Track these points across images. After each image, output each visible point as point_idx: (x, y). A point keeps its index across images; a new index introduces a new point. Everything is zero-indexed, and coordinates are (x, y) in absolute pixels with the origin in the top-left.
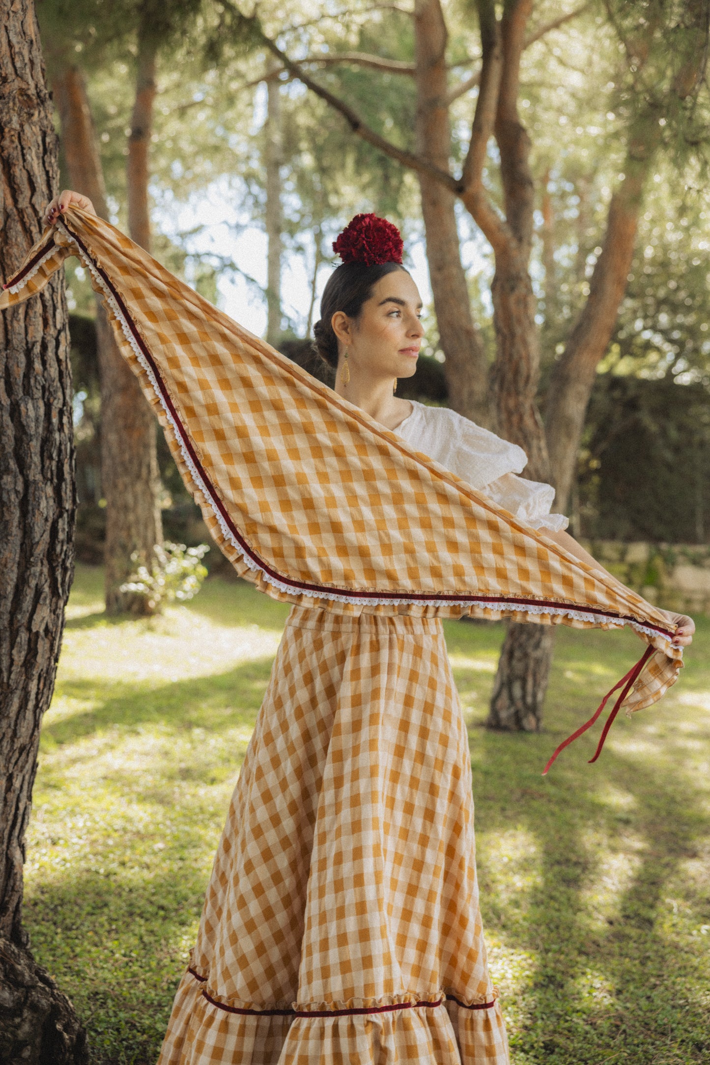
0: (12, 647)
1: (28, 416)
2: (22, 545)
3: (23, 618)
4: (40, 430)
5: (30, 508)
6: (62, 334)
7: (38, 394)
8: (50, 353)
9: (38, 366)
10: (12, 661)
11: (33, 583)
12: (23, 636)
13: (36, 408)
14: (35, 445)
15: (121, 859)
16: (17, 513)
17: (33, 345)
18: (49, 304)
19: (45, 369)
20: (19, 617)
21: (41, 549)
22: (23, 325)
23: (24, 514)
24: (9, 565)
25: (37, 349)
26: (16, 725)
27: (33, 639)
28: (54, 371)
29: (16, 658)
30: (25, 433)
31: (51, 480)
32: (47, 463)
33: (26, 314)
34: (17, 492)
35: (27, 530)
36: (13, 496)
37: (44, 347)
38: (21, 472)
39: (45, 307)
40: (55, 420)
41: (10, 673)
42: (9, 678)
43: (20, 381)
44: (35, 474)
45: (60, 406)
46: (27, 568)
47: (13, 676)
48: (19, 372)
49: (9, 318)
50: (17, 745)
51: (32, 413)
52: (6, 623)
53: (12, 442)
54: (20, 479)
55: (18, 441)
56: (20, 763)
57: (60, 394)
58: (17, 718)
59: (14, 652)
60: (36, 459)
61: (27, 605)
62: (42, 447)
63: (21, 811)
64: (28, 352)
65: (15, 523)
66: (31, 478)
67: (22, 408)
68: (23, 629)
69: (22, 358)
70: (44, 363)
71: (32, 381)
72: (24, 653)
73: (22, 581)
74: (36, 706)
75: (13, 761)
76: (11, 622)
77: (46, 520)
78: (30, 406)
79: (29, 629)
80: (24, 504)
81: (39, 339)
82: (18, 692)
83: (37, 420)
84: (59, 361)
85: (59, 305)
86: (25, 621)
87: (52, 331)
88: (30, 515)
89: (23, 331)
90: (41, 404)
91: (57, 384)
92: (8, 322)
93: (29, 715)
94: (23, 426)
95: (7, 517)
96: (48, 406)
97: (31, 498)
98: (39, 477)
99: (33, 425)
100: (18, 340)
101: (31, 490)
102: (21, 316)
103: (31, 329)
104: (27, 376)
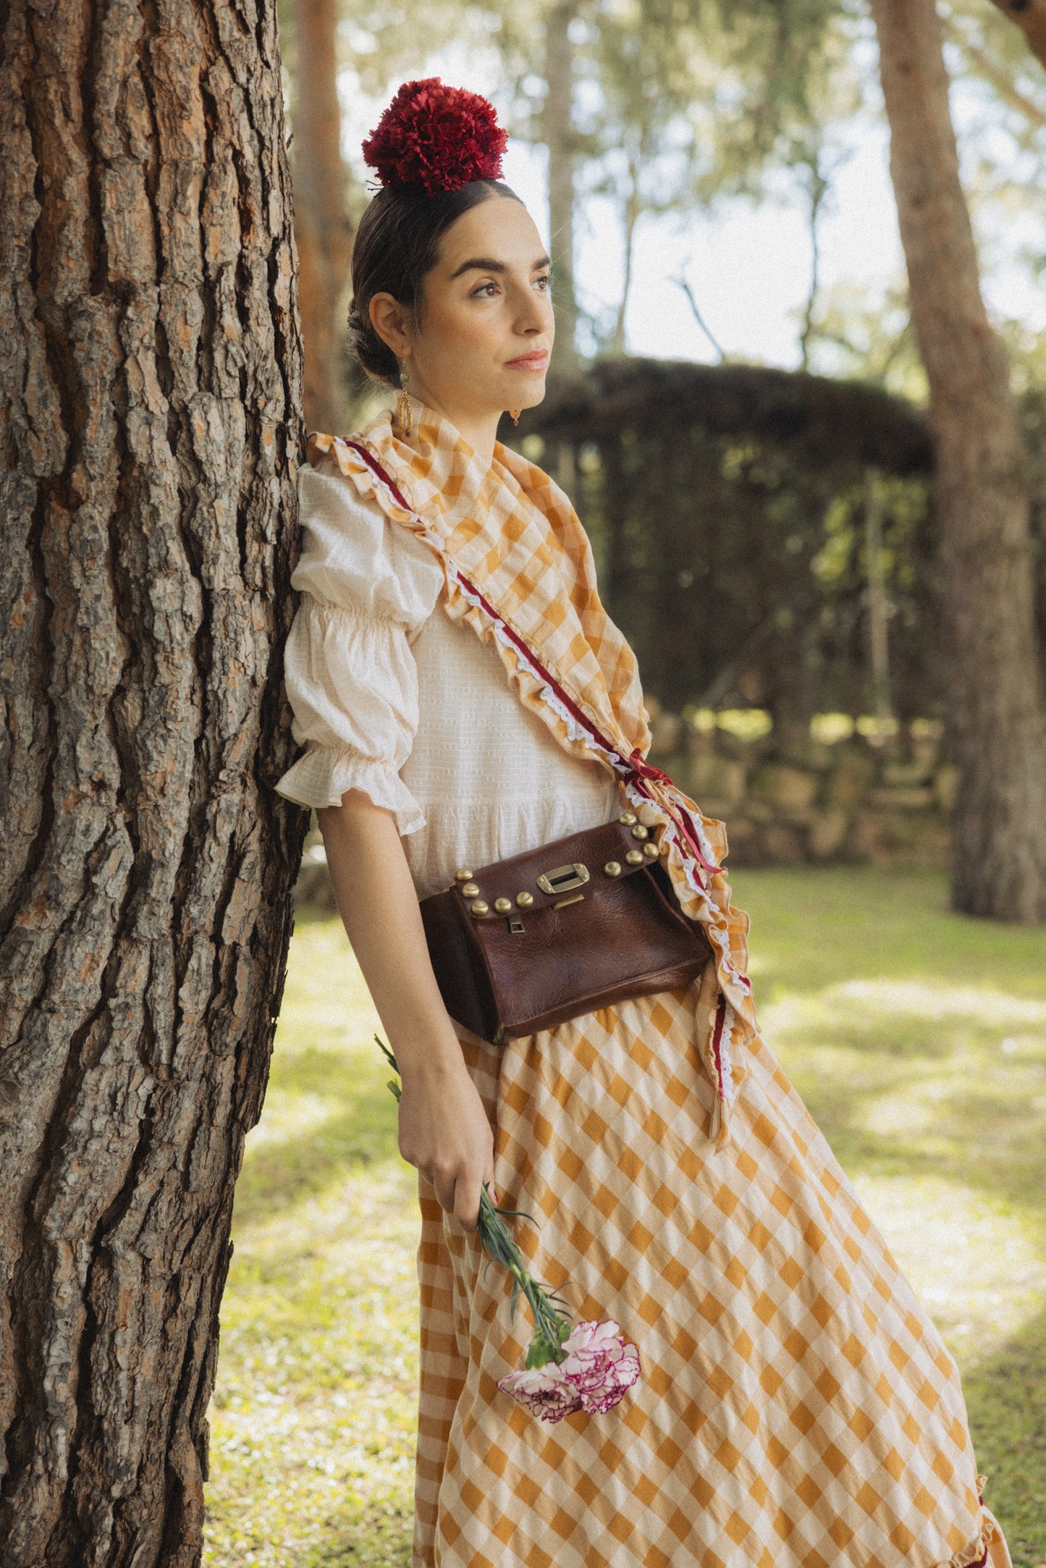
0: (179, 983)
1: (209, 439)
2: (197, 742)
3: (200, 913)
4: (237, 472)
5: (216, 655)
6: (283, 247)
7: (231, 388)
8: (257, 293)
9: (230, 320)
10: (179, 1012)
11: (224, 831)
12: (203, 955)
13: (227, 421)
14: (226, 508)
15: (369, 1440)
16: (187, 667)
17: (220, 272)
18: (254, 175)
19: (246, 329)
20: (194, 910)
21: (238, 754)
22: (195, 223)
23: (204, 668)
24: (170, 790)
25: (229, 282)
26: (188, 1162)
27: (225, 960)
28: (264, 336)
29: (187, 1005)
30: (205, 480)
31: (263, 591)
32: (253, 549)
33: (203, 198)
34: (186, 618)
35: (209, 709)
36: (177, 628)
37: (244, 277)
38: (196, 572)
39: (243, 181)
40: (269, 449)
41: (175, 1041)
42: (173, 1052)
43: (190, 356)
44: (224, 574)
45: (279, 416)
46: (210, 797)
47: (181, 1049)
48: (187, 335)
49: (164, 208)
50: (191, 1208)
51: (218, 433)
52: (165, 925)
53: (175, 502)
54: (193, 586)
55: (188, 498)
56: (196, 1251)
57: (278, 389)
58: (191, 1146)
59: (183, 992)
60: (230, 541)
61: (211, 880)
62: (241, 515)
63: (197, 1361)
64: (208, 289)
65: (184, 690)
66: (218, 585)
67: (197, 420)
68: (202, 939)
69: (196, 306)
70: (243, 314)
71: (219, 357)
72: (205, 995)
73: (200, 825)
74: (233, 1116)
75: (182, 1245)
76: (176, 925)
77: (253, 682)
78: (214, 416)
79: (216, 939)
80: (203, 643)
81: (233, 258)
82: (193, 1085)
83: (230, 448)
84: (275, 309)
85: (275, 179)
86: (208, 920)
87: (260, 240)
88: (216, 672)
89: (195, 239)
90: (238, 410)
91: (271, 363)
92: (163, 218)
93: (216, 1137)
94: (198, 464)
95: (165, 676)
96: (254, 417)
97: (217, 631)
98: (235, 583)
99: (220, 459)
100: (184, 260)
101: (218, 613)
102: (193, 203)
103: (212, 233)
104: (205, 345)
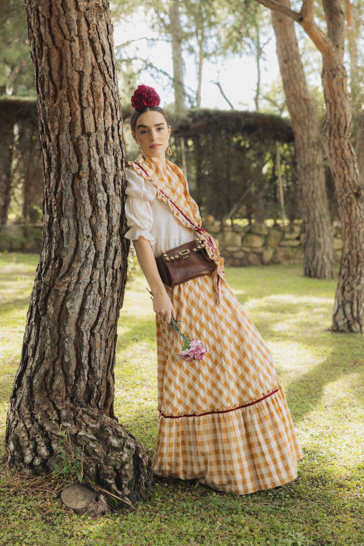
0: (106, 277)
1: (107, 164)
2: (107, 227)
3: (109, 262)
4: (113, 170)
5: (111, 209)
6: (120, 122)
7: (111, 153)
8: (116, 133)
9: (111, 139)
10: (106, 283)
11: (114, 245)
12: (110, 271)
13: (111, 160)
14: (111, 178)
16: (105, 212)
17: (108, 129)
18: (114, 108)
19: (114, 140)
20: (108, 262)
21: (116, 229)
22: (103, 119)
23: (108, 211)
24: (102, 237)
25: (110, 131)
26: (109, 315)
27: (115, 272)
28: (117, 142)
29: (108, 282)
30: (107, 172)
31: (119, 195)
32: (117, 186)
33: (104, 114)
34: (104, 201)
35: (110, 220)
36: (103, 203)
37: (113, 130)
38: (106, 191)
39: (112, 110)
40: (119, 165)
41: (105, 289)
42: (105, 292)
43: (103, 147)
44: (111, 192)
45: (121, 158)
46: (110, 238)
47: (107, 291)
48: (102, 143)
49: (96, 117)
50: (110, 325)
51: (109, 162)
52: (102, 265)
53: (101, 177)
54: (105, 195)
55: (104, 176)
56: (111, 334)
57: (121, 152)
58: (109, 311)
59: (107, 279)
60: (112, 185)
61: (111, 256)
62: (114, 179)
63: (112, 358)
64: (106, 133)
65: (104, 217)
66: (110, 194)
67: (105, 160)
68: (110, 268)
69: (104, 136)
70: (113, 137)
71: (109, 146)
72: (111, 279)
73: (109, 244)
74: (117, 305)
75: (108, 332)
76: (105, 265)
77: (118, 214)
78: (108, 159)
79: (113, 268)
80: (108, 206)
81: (110, 126)
82: (109, 299)
83: (111, 165)
84: (119, 135)
85: (118, 109)
86: (111, 264)
87: (116, 122)
88: (111, 212)
89: (103, 123)
90: (113, 157)
91: (119, 147)
92: (96, 118)
93: (114, 309)
94: (105, 169)
95: (100, 214)
96: (116, 158)
97: (111, 203)
98: (114, 193)
99: (110, 168)
100: (101, 127)
101: (111, 200)
102: (102, 115)
103: (106, 121)
104: (106, 144)
